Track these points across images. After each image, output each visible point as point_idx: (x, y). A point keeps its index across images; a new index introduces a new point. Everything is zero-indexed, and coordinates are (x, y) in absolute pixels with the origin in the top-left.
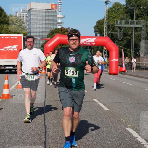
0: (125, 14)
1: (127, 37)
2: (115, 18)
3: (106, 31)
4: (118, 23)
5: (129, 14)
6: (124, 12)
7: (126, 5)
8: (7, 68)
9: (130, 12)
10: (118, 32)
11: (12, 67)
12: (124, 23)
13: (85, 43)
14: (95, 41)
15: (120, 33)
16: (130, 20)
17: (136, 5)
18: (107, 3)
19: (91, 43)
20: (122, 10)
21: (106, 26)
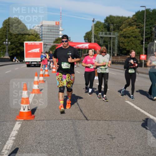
0: (104, 29)
1: (105, 43)
2: (97, 31)
3: (93, 39)
4: (101, 34)
5: (106, 28)
6: (103, 27)
7: (105, 23)
8: (33, 63)
9: (107, 27)
10: (101, 40)
11: (36, 63)
12: (104, 34)
13: (82, 47)
14: (89, 46)
15: (102, 41)
16: (108, 32)
17: (111, 23)
18: (93, 21)
19: (86, 47)
20: (102, 26)
21: (93, 36)
